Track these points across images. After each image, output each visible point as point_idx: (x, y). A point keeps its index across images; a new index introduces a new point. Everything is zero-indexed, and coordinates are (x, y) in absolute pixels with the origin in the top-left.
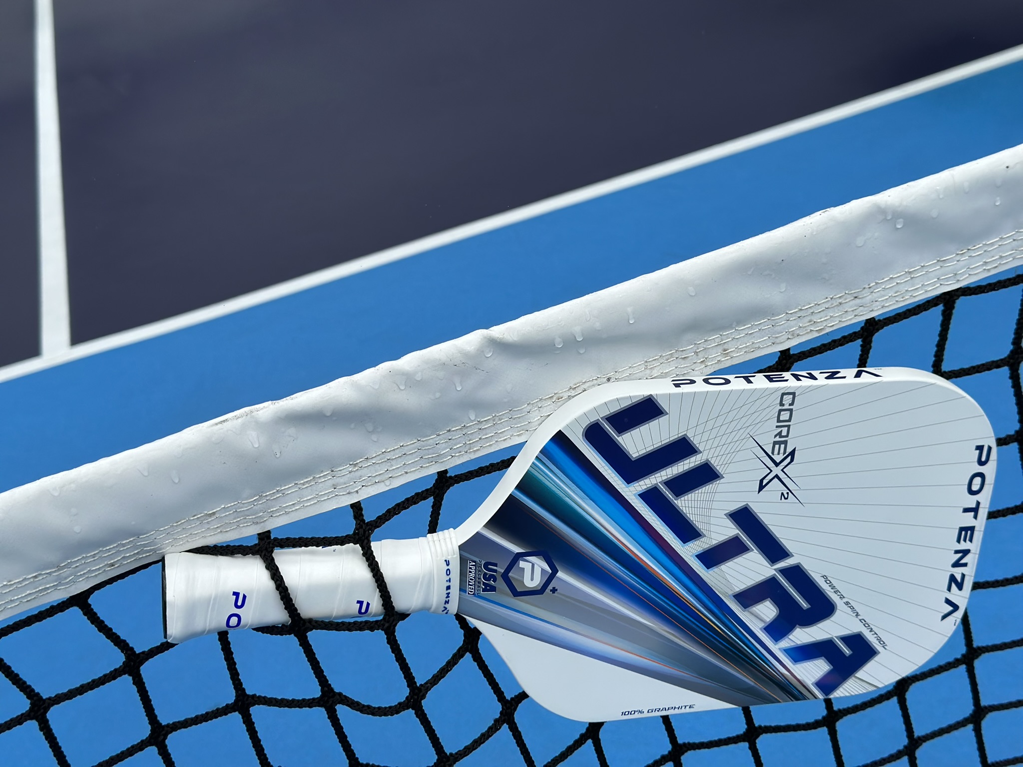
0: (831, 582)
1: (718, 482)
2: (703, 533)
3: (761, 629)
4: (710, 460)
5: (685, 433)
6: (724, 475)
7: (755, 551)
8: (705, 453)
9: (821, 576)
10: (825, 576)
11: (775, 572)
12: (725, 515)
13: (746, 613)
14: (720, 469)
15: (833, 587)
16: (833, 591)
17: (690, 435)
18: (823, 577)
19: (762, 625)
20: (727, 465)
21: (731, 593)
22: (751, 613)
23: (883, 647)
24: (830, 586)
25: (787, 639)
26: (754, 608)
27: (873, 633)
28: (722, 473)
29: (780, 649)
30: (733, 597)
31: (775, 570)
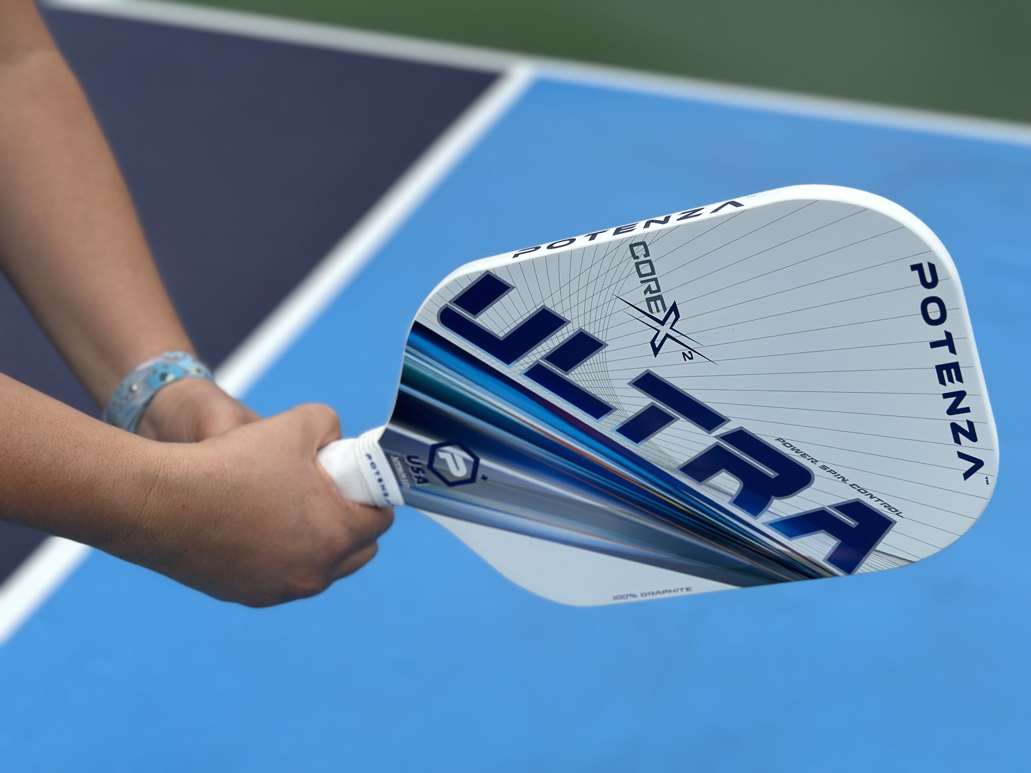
0: (792, 446)
1: (604, 350)
2: (612, 406)
3: (729, 503)
4: (583, 328)
5: (542, 304)
6: (606, 342)
7: (682, 419)
8: (575, 321)
9: (776, 440)
10: (780, 439)
11: (716, 440)
12: (628, 384)
13: (703, 487)
14: (600, 337)
15: (798, 451)
16: (798, 454)
17: (549, 305)
18: (778, 440)
19: (729, 499)
20: (605, 331)
21: (675, 466)
22: (709, 486)
23: (897, 514)
24: (792, 449)
25: (766, 512)
26: (710, 481)
27: (876, 499)
28: (604, 340)
29: (764, 524)
30: (680, 471)
31: (715, 437)
